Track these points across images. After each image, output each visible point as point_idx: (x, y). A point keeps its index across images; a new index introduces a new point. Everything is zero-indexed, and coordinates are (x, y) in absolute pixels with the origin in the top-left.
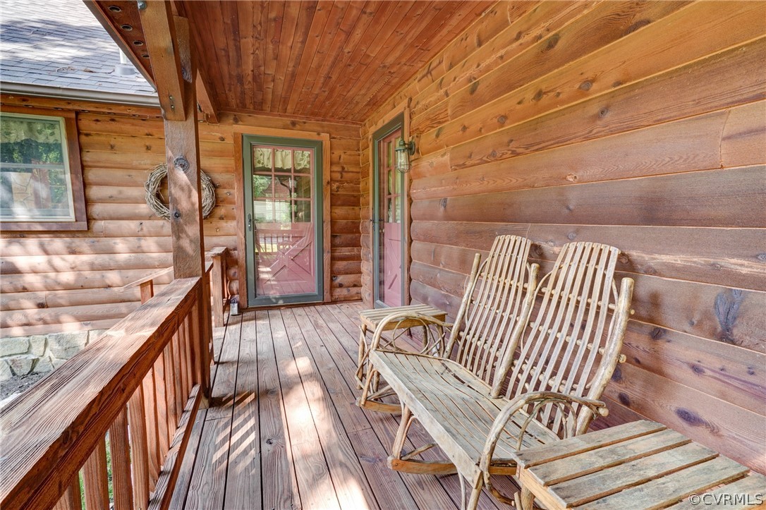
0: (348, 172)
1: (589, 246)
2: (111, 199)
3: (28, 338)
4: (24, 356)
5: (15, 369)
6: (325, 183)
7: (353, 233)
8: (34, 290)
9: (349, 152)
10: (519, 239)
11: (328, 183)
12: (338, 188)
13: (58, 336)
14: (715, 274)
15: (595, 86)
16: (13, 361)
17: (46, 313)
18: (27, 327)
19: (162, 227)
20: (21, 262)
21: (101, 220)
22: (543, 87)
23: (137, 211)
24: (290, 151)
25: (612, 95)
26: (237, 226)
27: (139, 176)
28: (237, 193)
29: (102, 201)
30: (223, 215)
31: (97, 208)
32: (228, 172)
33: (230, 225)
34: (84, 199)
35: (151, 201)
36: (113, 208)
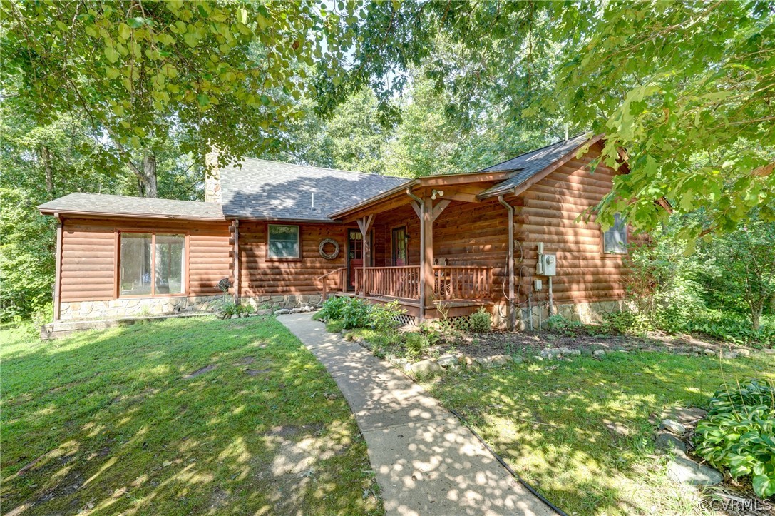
0: (381, 241)
2: (308, 250)
3: (283, 297)
4: (282, 303)
7: (382, 263)
8: (285, 280)
9: (381, 234)
13: (291, 295)
17: (288, 288)
18: (283, 292)
19: (322, 260)
20: (283, 270)
21: (305, 257)
23: (315, 255)
26: (344, 260)
27: (316, 243)
28: (345, 249)
29: (306, 251)
30: (339, 256)
31: (305, 254)
32: (343, 241)
33: (342, 259)
34: (302, 251)
35: (321, 251)
36: (308, 253)
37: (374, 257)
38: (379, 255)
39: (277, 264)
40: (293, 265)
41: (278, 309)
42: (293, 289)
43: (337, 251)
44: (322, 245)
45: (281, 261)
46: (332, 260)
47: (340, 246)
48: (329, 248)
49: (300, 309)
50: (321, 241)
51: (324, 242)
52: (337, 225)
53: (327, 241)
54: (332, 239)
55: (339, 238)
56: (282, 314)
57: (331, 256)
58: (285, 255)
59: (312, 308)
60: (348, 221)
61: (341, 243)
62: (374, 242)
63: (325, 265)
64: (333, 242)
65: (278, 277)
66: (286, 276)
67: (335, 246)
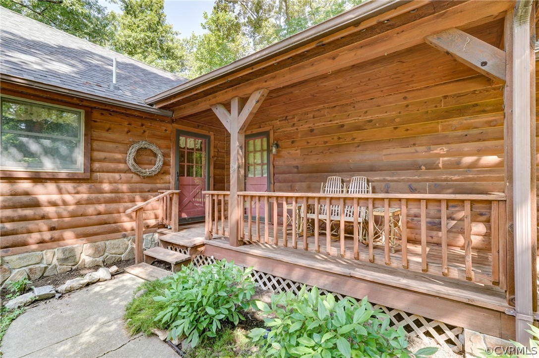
0: (220, 152)
1: (357, 177)
2: (104, 160)
3: (41, 253)
4: (37, 266)
5: (31, 276)
6: (211, 157)
7: (222, 183)
8: (49, 218)
9: (220, 142)
10: (337, 177)
11: (213, 157)
12: (216, 160)
13: (63, 249)
14: (384, 180)
15: (356, 140)
16: (30, 270)
17: (56, 234)
18: (41, 244)
19: (132, 177)
20: (43, 198)
21: (97, 172)
22: (341, 137)
23: (119, 168)
24: (193, 139)
25: (360, 143)
26: (171, 178)
27: (122, 147)
28: (172, 160)
29: (100, 161)
30: (164, 172)
31: (97, 165)
32: (168, 148)
33: (167, 177)
34: (90, 159)
35: (131, 162)
36: (105, 165)
37: (212, 175)
38: (218, 171)
39: (26, 185)
40: (69, 186)
41: (24, 290)
42: (68, 234)
43: (159, 162)
44: (132, 152)
45: (37, 179)
46: (150, 178)
47: (164, 155)
48: (145, 158)
49: (86, 280)
50: (131, 144)
51: (137, 146)
52: (162, 119)
53: (143, 144)
54: (151, 143)
55: (162, 142)
56: (34, 302)
57: (149, 170)
58: (49, 166)
59: (114, 269)
60: (189, 110)
61: (166, 151)
62: (212, 154)
63: (138, 185)
64: (154, 148)
65: (28, 212)
66: (50, 210)
67: (155, 155)
